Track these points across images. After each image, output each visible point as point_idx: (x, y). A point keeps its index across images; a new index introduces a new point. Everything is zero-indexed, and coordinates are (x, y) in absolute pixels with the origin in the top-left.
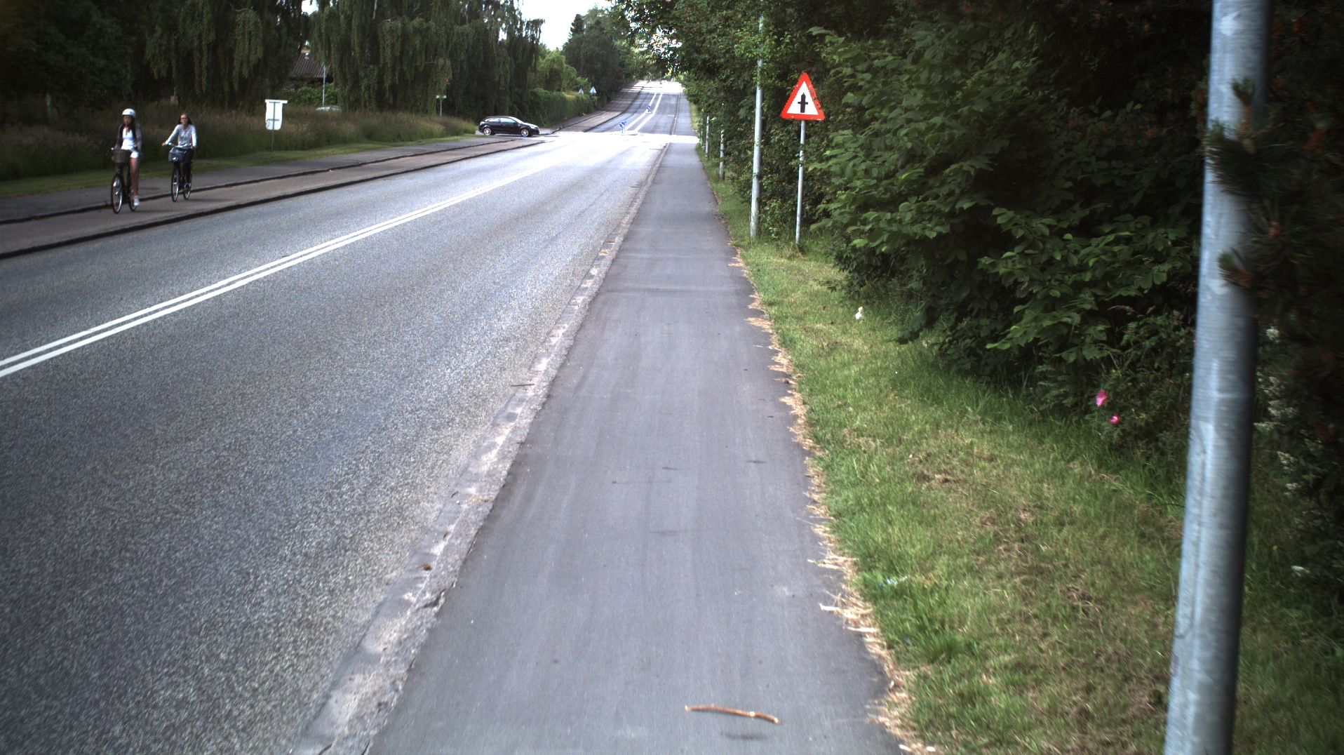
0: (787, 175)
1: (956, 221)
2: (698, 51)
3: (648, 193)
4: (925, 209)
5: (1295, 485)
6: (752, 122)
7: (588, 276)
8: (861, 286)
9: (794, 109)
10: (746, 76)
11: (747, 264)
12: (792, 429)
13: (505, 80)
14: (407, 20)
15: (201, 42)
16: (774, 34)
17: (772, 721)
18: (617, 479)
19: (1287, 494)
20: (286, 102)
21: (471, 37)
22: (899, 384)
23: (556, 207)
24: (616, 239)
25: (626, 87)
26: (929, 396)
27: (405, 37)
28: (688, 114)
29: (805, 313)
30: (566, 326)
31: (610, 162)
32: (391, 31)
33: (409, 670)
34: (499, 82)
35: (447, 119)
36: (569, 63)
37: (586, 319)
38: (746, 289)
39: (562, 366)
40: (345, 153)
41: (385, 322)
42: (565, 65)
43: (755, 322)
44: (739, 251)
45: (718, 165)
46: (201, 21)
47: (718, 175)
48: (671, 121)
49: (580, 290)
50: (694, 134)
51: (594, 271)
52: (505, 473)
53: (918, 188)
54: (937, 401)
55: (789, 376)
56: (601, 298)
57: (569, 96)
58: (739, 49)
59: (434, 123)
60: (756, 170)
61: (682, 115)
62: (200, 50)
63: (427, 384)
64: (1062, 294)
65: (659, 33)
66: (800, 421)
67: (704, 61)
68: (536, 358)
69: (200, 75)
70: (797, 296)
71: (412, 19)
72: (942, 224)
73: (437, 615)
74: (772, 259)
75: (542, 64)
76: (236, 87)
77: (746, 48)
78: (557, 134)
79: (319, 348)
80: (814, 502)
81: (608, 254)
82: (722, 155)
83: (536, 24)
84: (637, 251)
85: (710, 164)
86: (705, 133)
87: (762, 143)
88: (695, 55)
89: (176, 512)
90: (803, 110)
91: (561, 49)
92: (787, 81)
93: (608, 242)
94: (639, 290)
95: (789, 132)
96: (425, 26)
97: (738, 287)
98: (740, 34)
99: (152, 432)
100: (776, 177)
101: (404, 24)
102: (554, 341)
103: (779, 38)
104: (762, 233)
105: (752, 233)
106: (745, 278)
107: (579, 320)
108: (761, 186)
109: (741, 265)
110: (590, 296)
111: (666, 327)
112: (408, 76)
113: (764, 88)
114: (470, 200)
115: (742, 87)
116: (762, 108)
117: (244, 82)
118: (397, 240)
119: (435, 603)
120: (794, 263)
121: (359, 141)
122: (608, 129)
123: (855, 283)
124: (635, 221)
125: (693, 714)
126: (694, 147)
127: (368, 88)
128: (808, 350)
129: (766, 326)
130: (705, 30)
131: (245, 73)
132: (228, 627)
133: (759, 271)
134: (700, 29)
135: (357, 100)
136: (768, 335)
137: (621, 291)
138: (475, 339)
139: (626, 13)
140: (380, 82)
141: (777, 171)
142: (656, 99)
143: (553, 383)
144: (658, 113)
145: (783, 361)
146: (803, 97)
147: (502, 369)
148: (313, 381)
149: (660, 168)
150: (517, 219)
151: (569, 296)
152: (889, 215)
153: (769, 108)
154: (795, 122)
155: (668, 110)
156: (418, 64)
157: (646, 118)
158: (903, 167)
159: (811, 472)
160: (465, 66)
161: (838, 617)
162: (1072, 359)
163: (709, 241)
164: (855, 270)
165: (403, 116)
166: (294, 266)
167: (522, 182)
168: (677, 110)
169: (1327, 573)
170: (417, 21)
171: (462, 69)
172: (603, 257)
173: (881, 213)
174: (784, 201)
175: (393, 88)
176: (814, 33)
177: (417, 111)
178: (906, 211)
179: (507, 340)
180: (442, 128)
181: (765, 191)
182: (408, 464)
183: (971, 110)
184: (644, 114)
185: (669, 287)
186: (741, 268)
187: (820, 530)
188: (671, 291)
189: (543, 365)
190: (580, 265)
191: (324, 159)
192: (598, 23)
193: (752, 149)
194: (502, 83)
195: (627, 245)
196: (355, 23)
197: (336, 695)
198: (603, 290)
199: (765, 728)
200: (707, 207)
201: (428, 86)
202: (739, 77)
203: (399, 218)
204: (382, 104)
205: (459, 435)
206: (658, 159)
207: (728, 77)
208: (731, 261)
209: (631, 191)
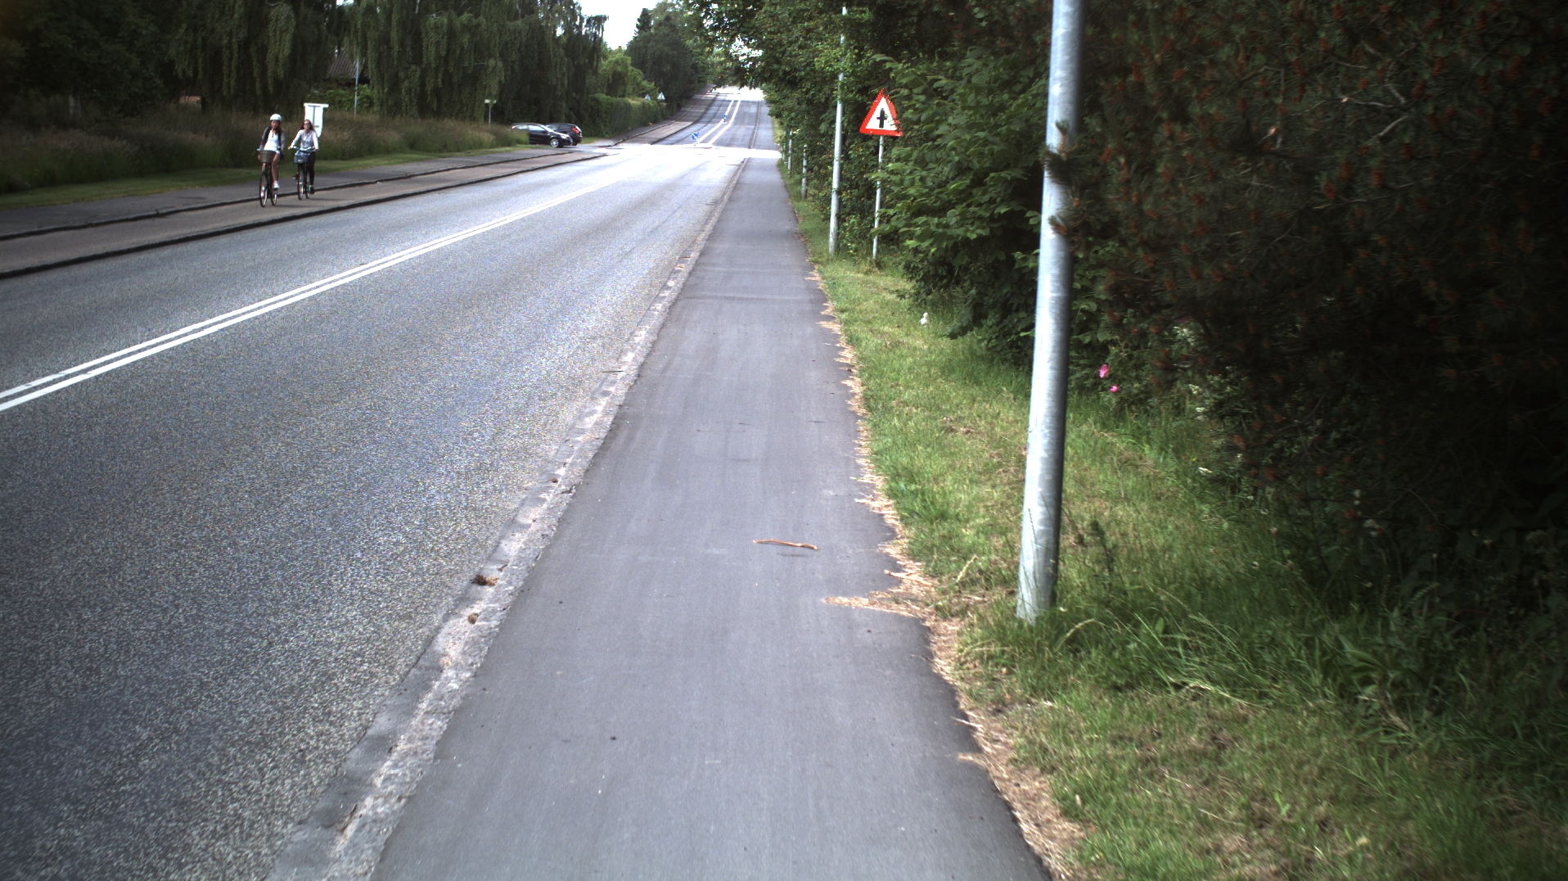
0: (867, 191)
1: (996, 225)
2: (778, 61)
3: (724, 210)
4: (968, 215)
5: (1202, 409)
6: (832, 136)
7: (665, 287)
8: (928, 294)
9: (873, 124)
10: (826, 89)
11: (824, 278)
12: (849, 402)
13: (562, 85)
14: (454, 16)
15: (231, 39)
16: (855, 48)
17: (812, 548)
18: (701, 429)
19: (1199, 418)
20: (327, 106)
21: (524, 34)
22: (947, 370)
23: (627, 223)
24: (692, 255)
25: (699, 93)
26: (973, 379)
27: (451, 33)
28: (770, 126)
29: (874, 318)
30: (648, 327)
31: (682, 178)
32: (436, 27)
33: (558, 522)
34: (555, 87)
35: (497, 127)
36: (633, 65)
37: (667, 320)
38: (820, 299)
39: (649, 355)
40: (390, 164)
41: (476, 321)
42: (630, 68)
43: (825, 324)
44: (816, 267)
45: (800, 182)
46: (232, 15)
47: (800, 193)
48: (751, 132)
49: (657, 298)
50: (777, 149)
51: (671, 283)
52: (609, 423)
53: (964, 196)
54: (977, 383)
55: (853, 366)
56: (680, 304)
57: (634, 102)
58: (819, 63)
59: (484, 132)
60: (835, 185)
61: (762, 126)
62: (230, 47)
63: (527, 369)
64: (1082, 286)
65: (738, 42)
66: (857, 397)
67: (785, 73)
68: (622, 352)
69: (229, 76)
70: (870, 304)
71: (460, 14)
72: (983, 228)
73: (572, 497)
74: (849, 275)
75: (604, 65)
76: (271, 89)
77: (826, 62)
78: (621, 146)
79: (422, 341)
80: (860, 446)
81: (684, 268)
82: (804, 170)
83: (599, 21)
84: (714, 265)
85: (792, 181)
86: (787, 147)
87: (842, 158)
88: (776, 66)
89: (346, 446)
90: (881, 125)
91: (625, 48)
92: (868, 96)
93: (683, 258)
94: (716, 297)
95: (868, 147)
96: (475, 22)
97: (813, 297)
98: (820, 47)
99: (302, 397)
100: (855, 192)
101: (450, 20)
102: (637, 340)
103: (860, 52)
104: (839, 248)
105: (831, 249)
106: (821, 291)
107: (661, 320)
108: (840, 201)
109: (818, 278)
110: (669, 302)
111: (742, 328)
112: (455, 79)
113: (845, 102)
114: (535, 214)
115: (823, 100)
116: (842, 123)
117: (278, 83)
118: (470, 252)
119: (570, 492)
120: (871, 278)
121: (402, 151)
122: (678, 142)
123: (922, 291)
124: (711, 238)
125: (760, 545)
126: (776, 162)
127: (409, 90)
128: (872, 346)
129: (836, 328)
130: (785, 42)
131: (281, 74)
132: (414, 509)
133: (834, 284)
134: (781, 40)
135: (398, 105)
136: (837, 336)
137: (698, 298)
138: (564, 336)
139: (705, 21)
140: (423, 85)
141: (857, 187)
142: (734, 106)
143: (642, 366)
144: (735, 123)
145: (848, 355)
146: (882, 113)
147: (593, 360)
148: (425, 365)
149: (737, 186)
150: (588, 235)
151: (648, 303)
152: (936, 220)
153: (849, 123)
154: (875, 138)
155: (747, 121)
156: (466, 65)
157: (721, 128)
158: (953, 179)
159: (861, 428)
160: (516, 67)
161: (868, 506)
162: (1087, 340)
163: (787, 257)
164: (922, 279)
165: (449, 123)
166: (376, 273)
167: (588, 197)
168: (757, 119)
169: (1224, 473)
170: (465, 16)
171: (513, 70)
172: (679, 271)
173: (930, 218)
174: (862, 218)
175: (437, 92)
176: (878, 60)
177: (463, 119)
178: (952, 217)
179: (594, 338)
180: (492, 138)
181: (845, 206)
182: (524, 422)
183: (1009, 130)
184: (719, 125)
185: (746, 296)
186: (817, 281)
187: (862, 462)
188: (747, 299)
189: (629, 357)
190: (657, 278)
191: (369, 170)
192: (668, 18)
193: (832, 165)
194: (559, 87)
195: (704, 260)
196: (395, 17)
197: (504, 543)
198: (681, 297)
199: (808, 551)
200: (786, 225)
201: (476, 90)
202: (820, 91)
203: (465, 231)
204: (424, 110)
205: (563, 404)
206: (734, 175)
207: (808, 91)
208: (808, 275)
209: (706, 208)
